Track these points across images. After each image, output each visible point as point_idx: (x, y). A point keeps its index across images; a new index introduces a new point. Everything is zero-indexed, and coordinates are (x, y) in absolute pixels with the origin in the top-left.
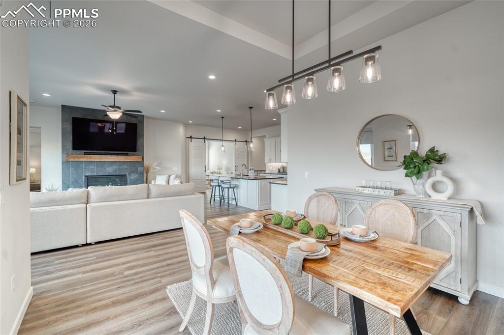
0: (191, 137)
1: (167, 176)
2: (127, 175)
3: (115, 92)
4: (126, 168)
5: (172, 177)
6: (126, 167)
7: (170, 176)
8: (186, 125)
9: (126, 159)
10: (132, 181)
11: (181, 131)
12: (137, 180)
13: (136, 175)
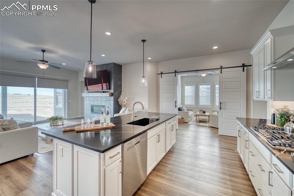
0: (162, 73)
2: (106, 106)
3: (44, 51)
6: (105, 100)
13: (110, 107)
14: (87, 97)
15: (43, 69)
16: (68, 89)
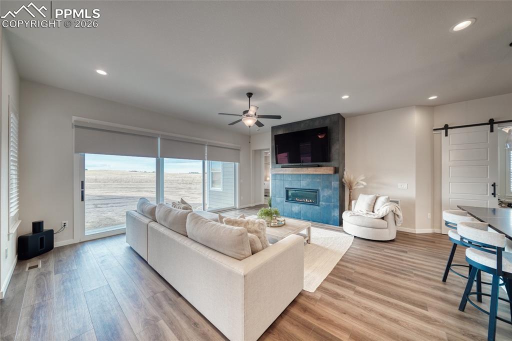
0: (446, 128)
1: (371, 197)
2: (320, 190)
4: (318, 182)
5: (381, 200)
6: (318, 180)
7: (377, 198)
8: (431, 108)
9: (316, 171)
10: (325, 198)
11: (416, 121)
12: (330, 197)
13: (330, 191)
14: (276, 174)
15: (250, 126)
16: (239, 162)
